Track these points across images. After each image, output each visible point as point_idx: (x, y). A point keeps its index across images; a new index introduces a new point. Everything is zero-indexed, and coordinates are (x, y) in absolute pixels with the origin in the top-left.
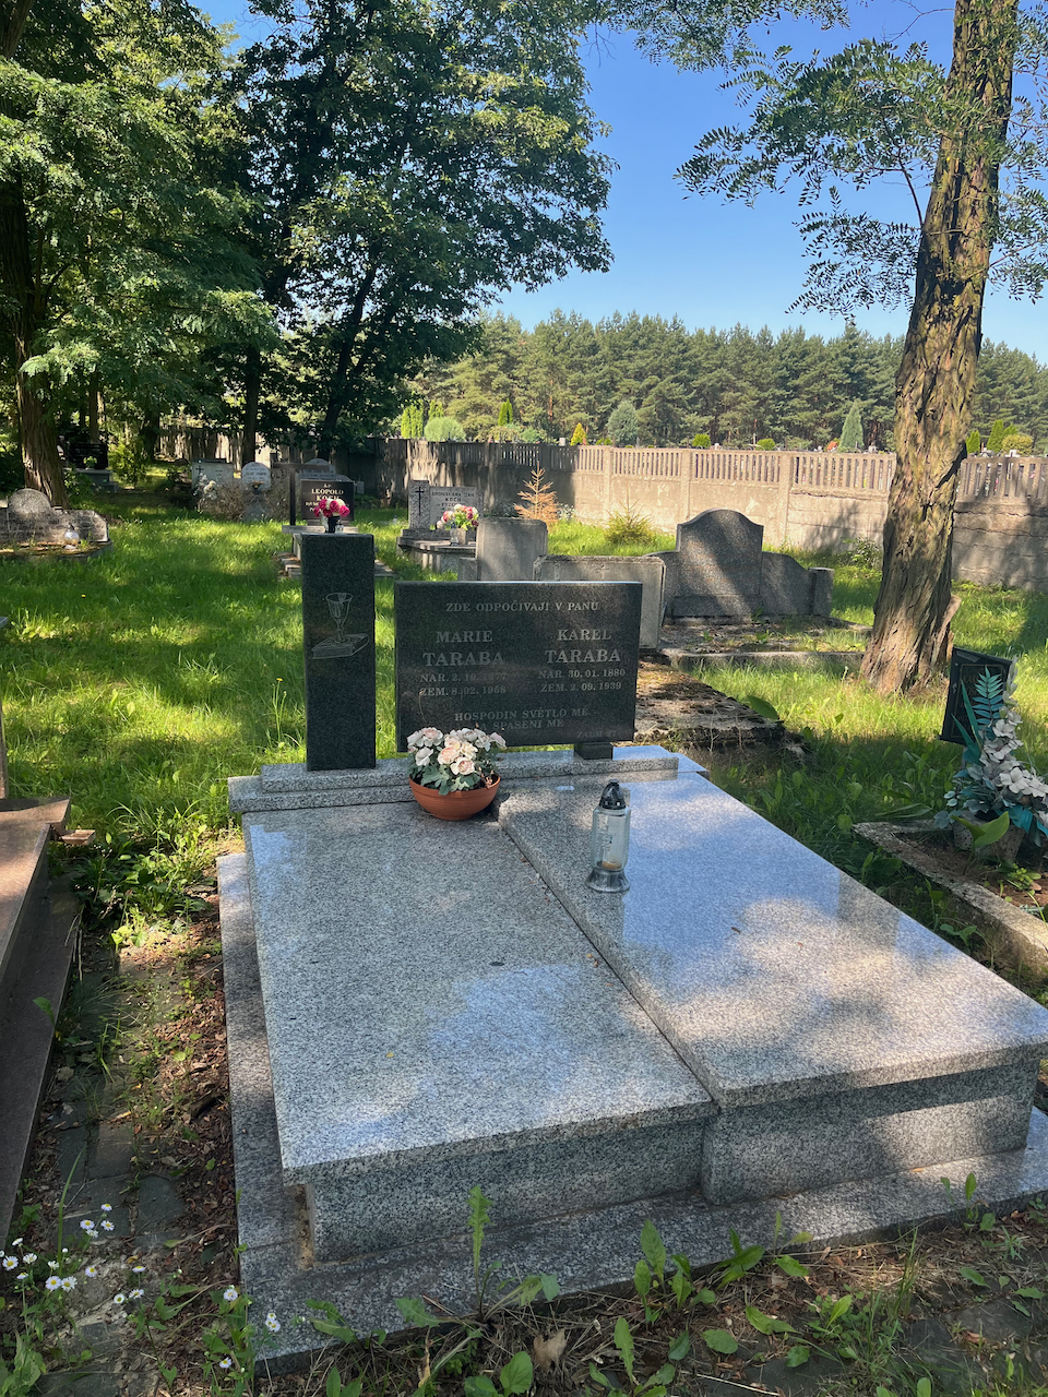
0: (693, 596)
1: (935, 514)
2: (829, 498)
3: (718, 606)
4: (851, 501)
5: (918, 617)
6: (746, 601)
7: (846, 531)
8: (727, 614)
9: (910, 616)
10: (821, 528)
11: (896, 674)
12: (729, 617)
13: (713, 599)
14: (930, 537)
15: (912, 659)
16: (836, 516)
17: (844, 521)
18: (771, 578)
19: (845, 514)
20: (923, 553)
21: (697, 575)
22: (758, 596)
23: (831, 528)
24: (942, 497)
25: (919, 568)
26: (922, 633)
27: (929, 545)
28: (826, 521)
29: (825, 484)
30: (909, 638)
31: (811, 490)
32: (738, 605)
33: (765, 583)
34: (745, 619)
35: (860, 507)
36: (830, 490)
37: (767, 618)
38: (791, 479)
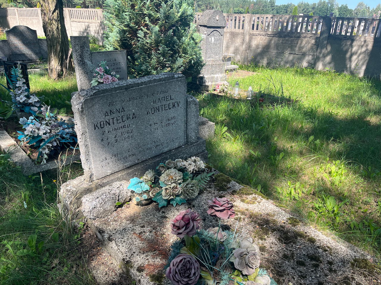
0: (17, 54)
1: (54, 23)
2: (81, 23)
3: (26, 57)
4: (87, 24)
5: (57, 55)
6: (36, 55)
7: (88, 33)
8: (31, 59)
9: (55, 55)
10: (81, 32)
11: (55, 73)
12: (31, 60)
13: (24, 55)
14: (54, 30)
15: (59, 68)
16: (84, 28)
17: (86, 30)
18: (44, 47)
19: (86, 28)
20: (54, 35)
21: (16, 47)
22: (40, 53)
23: (84, 32)
24: (55, 17)
25: (53, 40)
26: (61, 60)
27: (55, 32)
28: (82, 30)
29: (79, 18)
30: (57, 62)
31: (76, 20)
32: (34, 56)
33: (42, 49)
34: (37, 61)
35: (90, 26)
36: (81, 20)
37: (45, 60)
38: (70, 17)
